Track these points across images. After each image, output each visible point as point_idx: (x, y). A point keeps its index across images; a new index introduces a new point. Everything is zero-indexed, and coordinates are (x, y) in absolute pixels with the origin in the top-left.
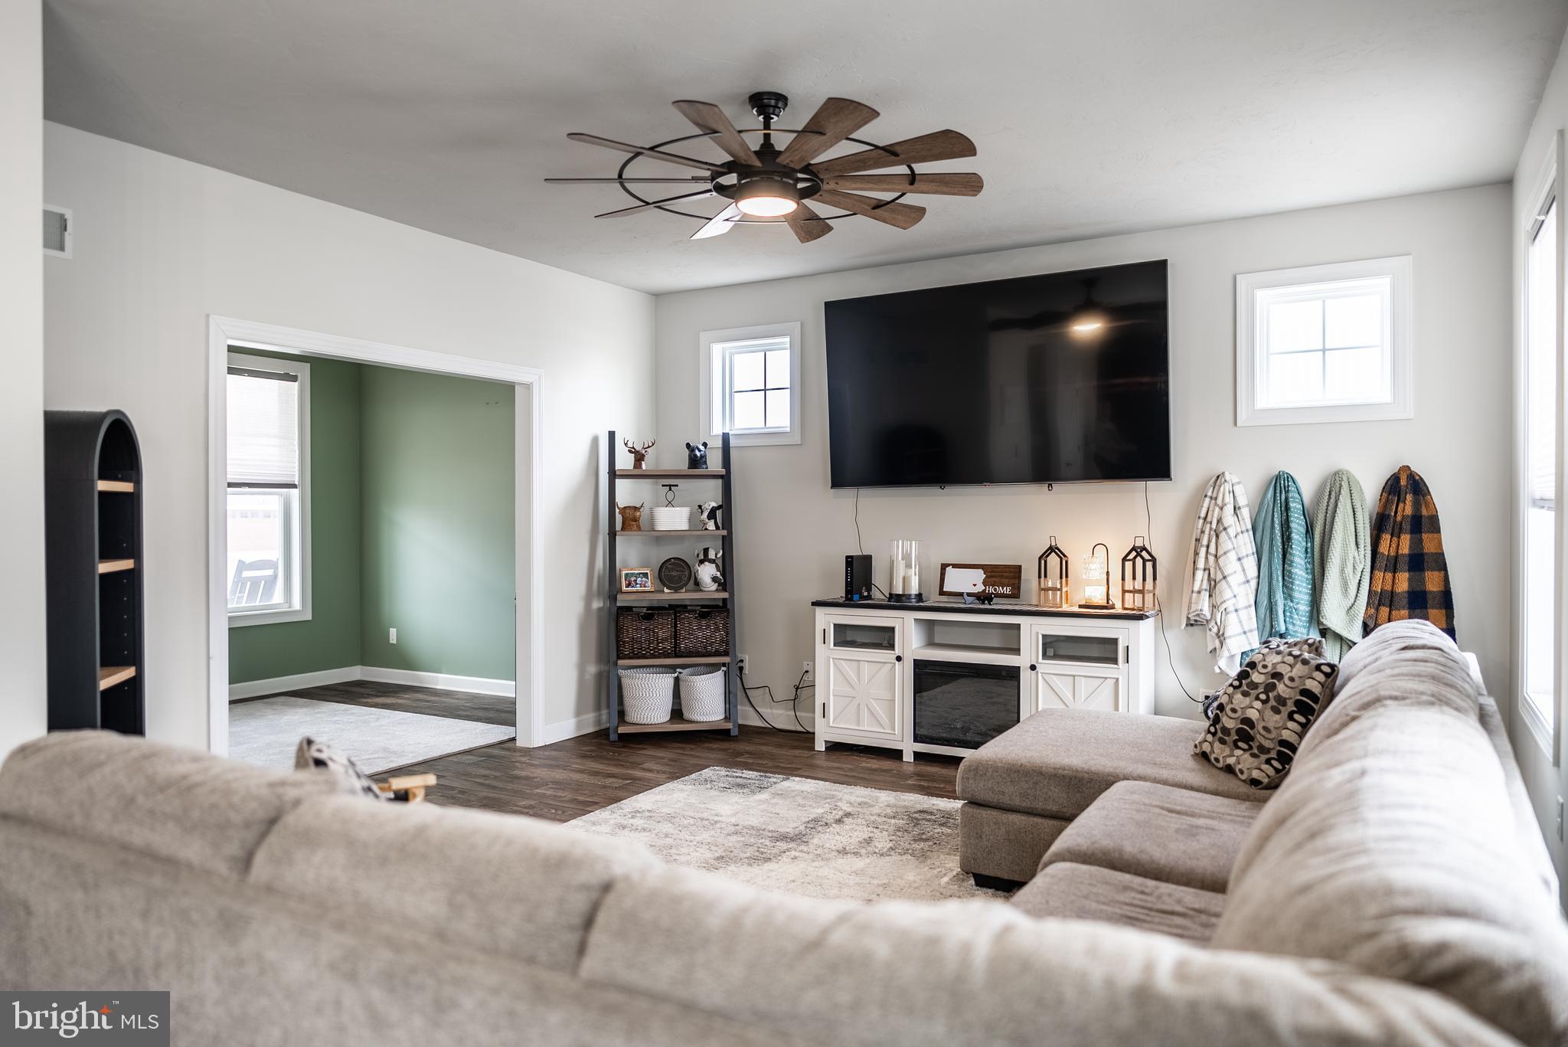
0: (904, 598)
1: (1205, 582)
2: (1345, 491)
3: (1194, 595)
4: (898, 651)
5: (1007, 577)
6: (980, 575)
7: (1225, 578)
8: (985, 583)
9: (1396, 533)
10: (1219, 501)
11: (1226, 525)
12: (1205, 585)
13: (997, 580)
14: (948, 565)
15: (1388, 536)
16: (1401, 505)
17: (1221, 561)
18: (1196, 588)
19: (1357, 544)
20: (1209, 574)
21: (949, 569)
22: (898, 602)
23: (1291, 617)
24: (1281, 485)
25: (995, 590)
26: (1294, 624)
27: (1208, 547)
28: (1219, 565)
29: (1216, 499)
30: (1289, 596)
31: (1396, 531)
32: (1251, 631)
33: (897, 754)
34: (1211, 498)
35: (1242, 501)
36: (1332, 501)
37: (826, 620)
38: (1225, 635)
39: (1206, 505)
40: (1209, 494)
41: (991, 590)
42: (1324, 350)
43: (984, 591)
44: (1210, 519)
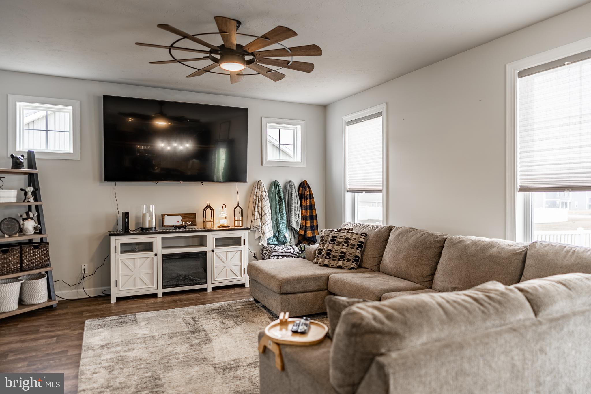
0: (149, 229)
1: (258, 216)
2: (293, 187)
3: (255, 220)
4: (154, 251)
5: (191, 218)
6: (180, 218)
7: (265, 214)
8: (182, 221)
9: (306, 199)
10: (261, 189)
11: (264, 197)
12: (258, 217)
13: (187, 219)
14: (165, 214)
15: (304, 200)
16: (306, 191)
17: (264, 209)
18: (255, 218)
19: (298, 204)
20: (259, 213)
21: (166, 216)
22: (145, 231)
23: (283, 225)
24: (275, 184)
25: (187, 223)
26: (283, 227)
27: (258, 204)
28: (263, 210)
29: (259, 189)
30: (282, 219)
31: (306, 198)
32: (271, 230)
33: (155, 295)
34: (257, 189)
35: (266, 190)
36: (290, 190)
37: (116, 242)
38: (265, 232)
39: (256, 191)
40: (257, 187)
41: (185, 223)
42: (279, 144)
43: (182, 224)
44: (258, 195)
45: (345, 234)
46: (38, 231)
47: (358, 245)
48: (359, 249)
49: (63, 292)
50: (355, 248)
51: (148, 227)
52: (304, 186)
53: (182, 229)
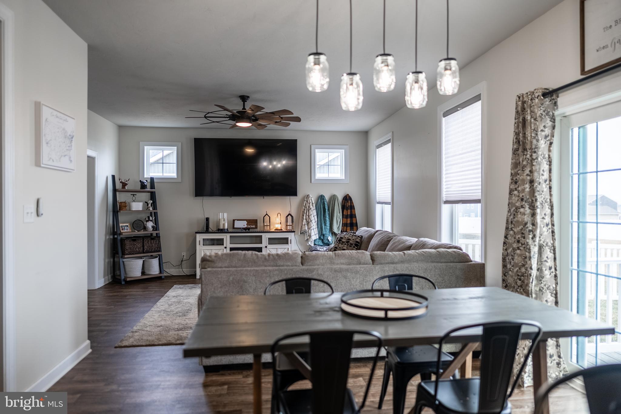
0: (223, 230)
1: (306, 222)
2: (336, 200)
3: (303, 226)
4: (225, 245)
5: (254, 223)
6: (245, 222)
7: (311, 221)
8: (247, 225)
9: (347, 210)
10: (309, 202)
11: (311, 208)
12: (306, 223)
13: (251, 224)
14: (236, 220)
15: (345, 210)
16: (348, 203)
17: (310, 217)
18: (304, 224)
19: (339, 213)
20: (307, 220)
21: (236, 221)
22: (221, 231)
23: (326, 230)
24: (322, 197)
25: (250, 226)
26: (326, 232)
27: (306, 213)
29: (308, 201)
30: (325, 225)
31: (347, 209)
32: (317, 234)
34: (306, 201)
35: (313, 202)
36: (334, 202)
37: (200, 238)
38: (311, 235)
39: (305, 203)
40: (306, 200)
41: (249, 227)
42: (328, 165)
43: (247, 227)
44: (306, 206)
45: (348, 236)
46: (155, 228)
47: (355, 244)
48: (355, 247)
49: (171, 270)
50: (353, 246)
51: (222, 228)
52: (347, 199)
53: (247, 231)
